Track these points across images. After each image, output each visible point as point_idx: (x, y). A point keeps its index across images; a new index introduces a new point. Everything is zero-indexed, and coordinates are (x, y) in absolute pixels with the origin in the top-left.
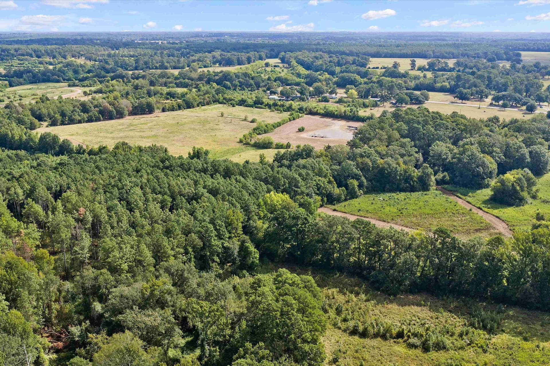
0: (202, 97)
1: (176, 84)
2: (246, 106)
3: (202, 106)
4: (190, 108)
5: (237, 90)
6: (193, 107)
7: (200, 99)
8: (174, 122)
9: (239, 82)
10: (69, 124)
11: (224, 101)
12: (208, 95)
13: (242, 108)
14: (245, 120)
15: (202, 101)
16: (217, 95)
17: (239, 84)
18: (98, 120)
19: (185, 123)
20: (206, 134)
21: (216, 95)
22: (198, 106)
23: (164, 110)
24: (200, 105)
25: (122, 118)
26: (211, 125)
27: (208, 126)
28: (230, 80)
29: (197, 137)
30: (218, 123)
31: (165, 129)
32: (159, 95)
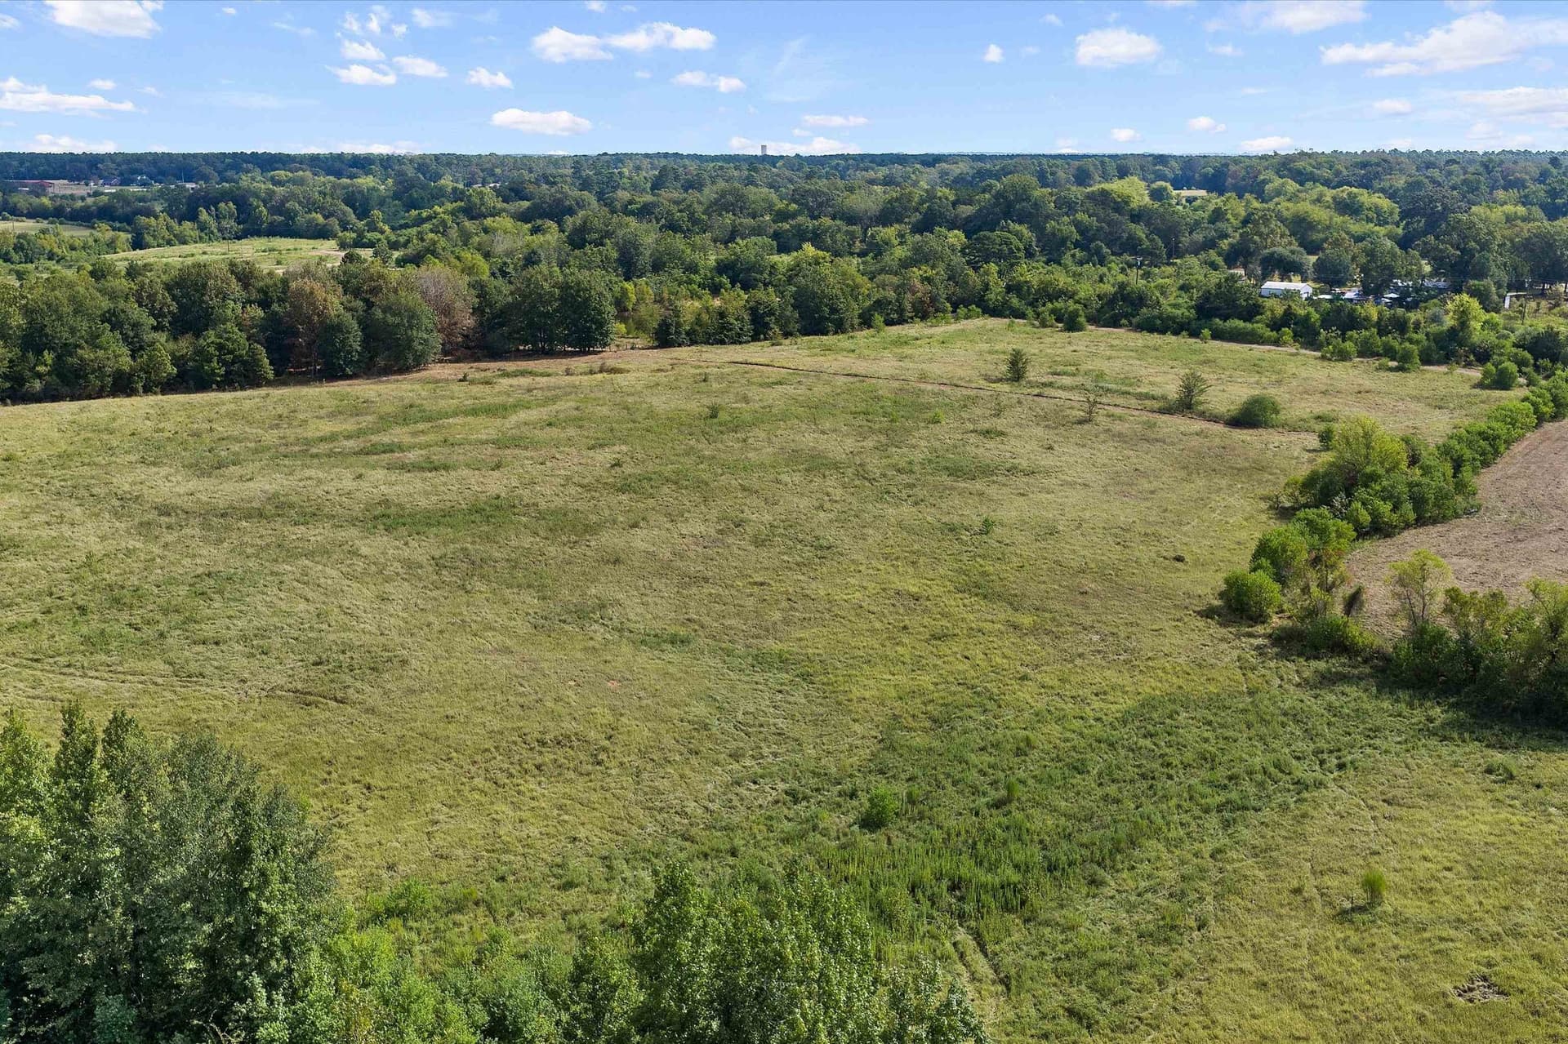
0: (895, 280)
1: (776, 236)
2: (1149, 327)
3: (890, 323)
4: (824, 332)
5: (1067, 259)
6: (840, 328)
7: (883, 286)
8: (695, 406)
9: (1077, 225)
10: (55, 398)
11: (1015, 301)
12: (926, 270)
13: (1122, 337)
14: (1186, 405)
15: (891, 294)
16: (976, 269)
17: (1076, 236)
18: (242, 376)
19: (766, 417)
20: (907, 511)
21: (971, 272)
22: (866, 322)
23: (664, 338)
24: (878, 319)
25: (404, 370)
26: (947, 433)
27: (920, 445)
28: (1032, 216)
29: (830, 536)
30: (1000, 424)
31: (605, 456)
32: (678, 273)
